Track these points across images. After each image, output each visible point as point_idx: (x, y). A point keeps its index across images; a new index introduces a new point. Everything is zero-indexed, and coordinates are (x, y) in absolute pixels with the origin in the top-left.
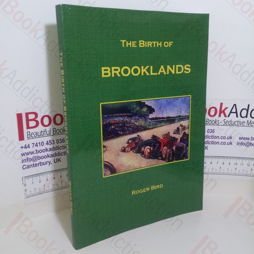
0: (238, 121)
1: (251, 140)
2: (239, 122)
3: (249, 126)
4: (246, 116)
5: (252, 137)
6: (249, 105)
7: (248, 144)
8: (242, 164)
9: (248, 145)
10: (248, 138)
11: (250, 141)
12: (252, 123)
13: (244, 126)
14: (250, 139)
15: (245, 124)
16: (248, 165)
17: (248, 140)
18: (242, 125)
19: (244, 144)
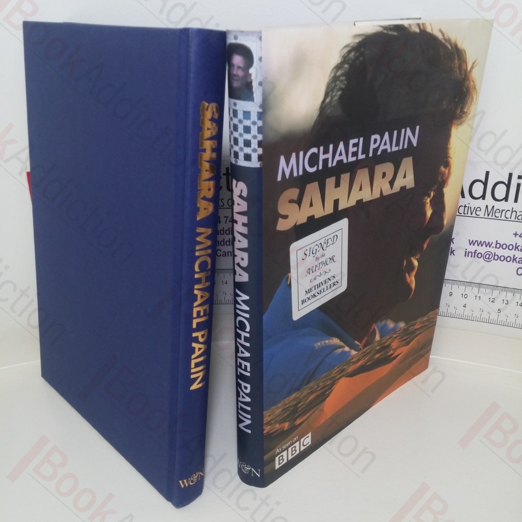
0: (465, 206)
1: (496, 247)
2: (466, 208)
3: (490, 217)
4: (483, 197)
5: (497, 241)
6: (487, 173)
7: (490, 255)
8: (478, 298)
9: (488, 258)
10: (489, 243)
11: (493, 250)
12: (495, 212)
13: (478, 216)
14: (494, 245)
15: (481, 214)
16: (491, 300)
17: (490, 246)
18: (474, 215)
19: (480, 256)
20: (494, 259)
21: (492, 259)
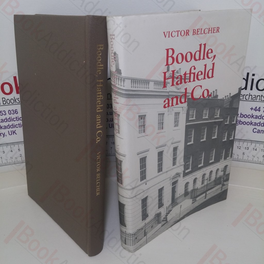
1: (241, 117)
5: (241, 113)
16: (239, 148)
20: (240, 124)
21: (239, 124)
